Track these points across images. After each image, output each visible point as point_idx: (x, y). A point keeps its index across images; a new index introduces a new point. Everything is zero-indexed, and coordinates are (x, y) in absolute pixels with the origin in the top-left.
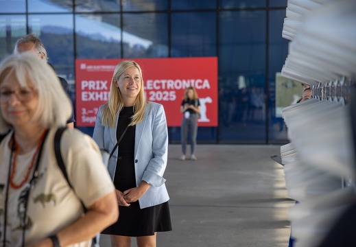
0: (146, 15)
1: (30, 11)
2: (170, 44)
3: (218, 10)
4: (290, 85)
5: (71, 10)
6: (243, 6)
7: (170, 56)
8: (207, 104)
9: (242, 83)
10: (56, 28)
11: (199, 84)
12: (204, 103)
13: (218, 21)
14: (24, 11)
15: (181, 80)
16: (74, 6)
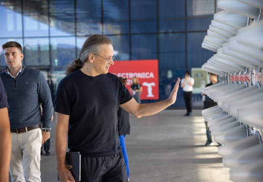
0: (115, 37)
1: (51, 35)
2: (130, 54)
3: (157, 33)
4: (199, 75)
5: (74, 34)
6: (170, 31)
7: (130, 59)
8: (152, 87)
9: (170, 75)
10: (64, 45)
11: (148, 75)
12: (150, 86)
13: (158, 40)
14: (47, 35)
15: (137, 72)
16: (76, 32)
